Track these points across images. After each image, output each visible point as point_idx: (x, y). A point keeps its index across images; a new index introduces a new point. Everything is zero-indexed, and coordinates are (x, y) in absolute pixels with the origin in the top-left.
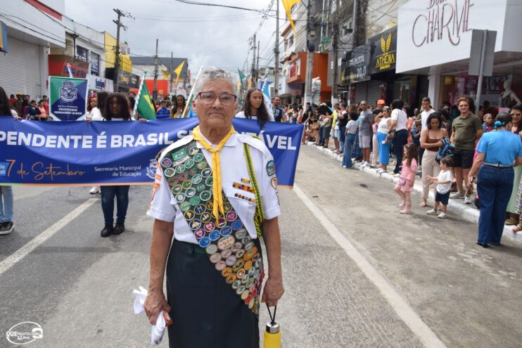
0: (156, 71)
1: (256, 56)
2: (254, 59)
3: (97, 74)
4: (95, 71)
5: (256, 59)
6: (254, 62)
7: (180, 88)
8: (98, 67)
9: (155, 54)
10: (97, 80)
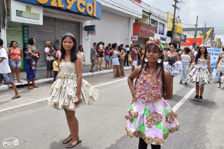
0: (196, 33)
3: (163, 34)
4: (161, 32)
7: (209, 42)
8: (163, 30)
9: (196, 24)
10: (161, 37)
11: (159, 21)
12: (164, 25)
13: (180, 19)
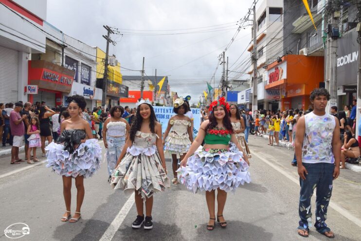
0: (143, 83)
1: (226, 69)
2: (224, 72)
3: (88, 84)
4: (85, 80)
5: (226, 72)
6: (224, 74)
7: (163, 98)
8: (90, 77)
9: (142, 70)
10: (85, 89)
11: (81, 61)
12: (90, 67)
13: (116, 59)
